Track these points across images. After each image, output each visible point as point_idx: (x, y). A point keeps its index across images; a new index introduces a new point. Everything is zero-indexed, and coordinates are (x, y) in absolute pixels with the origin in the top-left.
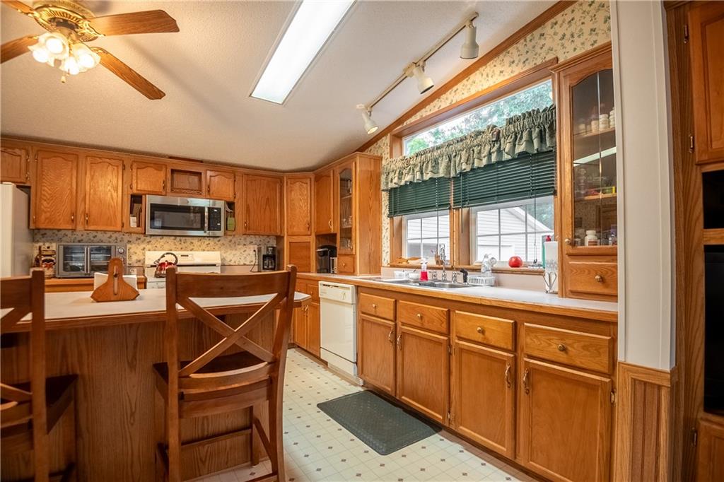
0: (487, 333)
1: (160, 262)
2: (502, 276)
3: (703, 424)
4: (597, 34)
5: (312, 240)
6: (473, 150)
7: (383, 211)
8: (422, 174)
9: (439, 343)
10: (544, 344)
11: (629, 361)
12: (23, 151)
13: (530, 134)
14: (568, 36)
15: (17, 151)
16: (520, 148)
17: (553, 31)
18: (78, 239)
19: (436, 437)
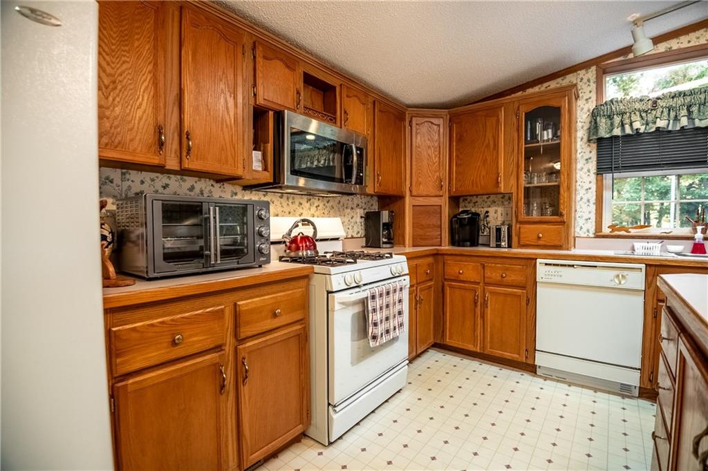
5: (444, 202)
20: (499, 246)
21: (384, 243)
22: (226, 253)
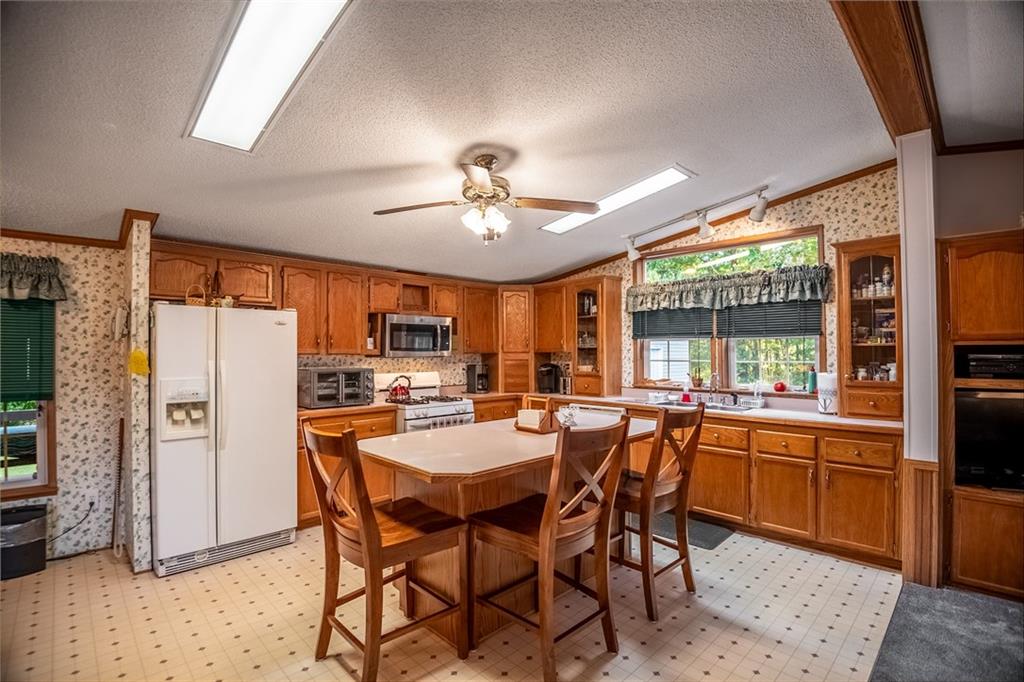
0: (790, 447)
1: (394, 386)
2: (770, 399)
3: (956, 492)
4: (858, 215)
5: (531, 358)
6: (742, 290)
7: (623, 332)
8: (681, 300)
9: (739, 457)
10: (842, 452)
11: (912, 458)
12: (270, 268)
13: (802, 284)
14: (833, 209)
15: (265, 268)
16: (795, 295)
17: (819, 202)
18: (304, 363)
19: (736, 536)
20: (565, 393)
21: (479, 389)
22: (349, 396)
